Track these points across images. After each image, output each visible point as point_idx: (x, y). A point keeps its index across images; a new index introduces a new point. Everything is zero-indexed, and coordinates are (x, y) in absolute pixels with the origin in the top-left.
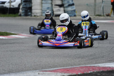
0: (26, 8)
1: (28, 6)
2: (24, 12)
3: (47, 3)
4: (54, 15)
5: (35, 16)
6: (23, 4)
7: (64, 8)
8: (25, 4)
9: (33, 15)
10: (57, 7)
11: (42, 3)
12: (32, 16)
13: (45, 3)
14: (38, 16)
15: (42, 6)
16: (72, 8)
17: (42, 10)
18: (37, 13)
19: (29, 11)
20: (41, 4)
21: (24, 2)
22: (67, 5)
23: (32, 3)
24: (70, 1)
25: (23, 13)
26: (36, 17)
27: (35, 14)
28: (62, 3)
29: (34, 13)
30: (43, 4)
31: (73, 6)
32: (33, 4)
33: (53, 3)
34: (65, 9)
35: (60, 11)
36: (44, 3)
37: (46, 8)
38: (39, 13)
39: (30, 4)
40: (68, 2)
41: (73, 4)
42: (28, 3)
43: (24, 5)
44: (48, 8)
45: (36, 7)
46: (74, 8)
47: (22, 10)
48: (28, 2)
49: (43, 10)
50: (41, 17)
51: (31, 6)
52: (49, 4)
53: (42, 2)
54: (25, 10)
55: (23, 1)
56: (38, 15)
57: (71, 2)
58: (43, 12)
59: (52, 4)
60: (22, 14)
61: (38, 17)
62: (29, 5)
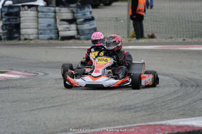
0: (10, 25)
1: (14, 23)
2: (6, 33)
3: (47, 16)
4: (60, 38)
5: (26, 39)
6: (4, 19)
7: (77, 24)
8: (9, 20)
9: (22, 38)
10: (65, 23)
11: (38, 17)
12: (20, 40)
13: (43, 16)
14: (31, 40)
15: (38, 23)
16: (90, 25)
17: (37, 28)
18: (29, 35)
19: (15, 30)
20: (36, 18)
21: (6, 15)
22: (82, 20)
23: (20, 17)
24: (86, 13)
25: (4, 35)
26: (29, 40)
27: (27, 37)
28: (74, 16)
29: (23, 35)
30: (39, 19)
31: (92, 22)
32: (21, 19)
33: (57, 17)
34: (79, 26)
35: (70, 30)
36: (41, 18)
37: (45, 25)
38: (32, 34)
39: (16, 19)
40: (84, 15)
41: (92, 19)
42: (12, 17)
43: (5, 21)
44: (49, 25)
45: (27, 24)
46: (94, 24)
47: (3, 30)
48: (14, 16)
49: (39, 28)
50: (37, 40)
51: (18, 23)
52: (51, 18)
53: (38, 14)
54: (8, 30)
55: (3, 13)
56: (31, 37)
57: (88, 15)
58: (40, 32)
59: (55, 18)
60: (3, 37)
61: (32, 42)
62: (14, 20)
